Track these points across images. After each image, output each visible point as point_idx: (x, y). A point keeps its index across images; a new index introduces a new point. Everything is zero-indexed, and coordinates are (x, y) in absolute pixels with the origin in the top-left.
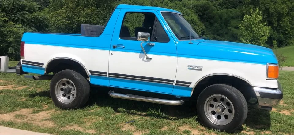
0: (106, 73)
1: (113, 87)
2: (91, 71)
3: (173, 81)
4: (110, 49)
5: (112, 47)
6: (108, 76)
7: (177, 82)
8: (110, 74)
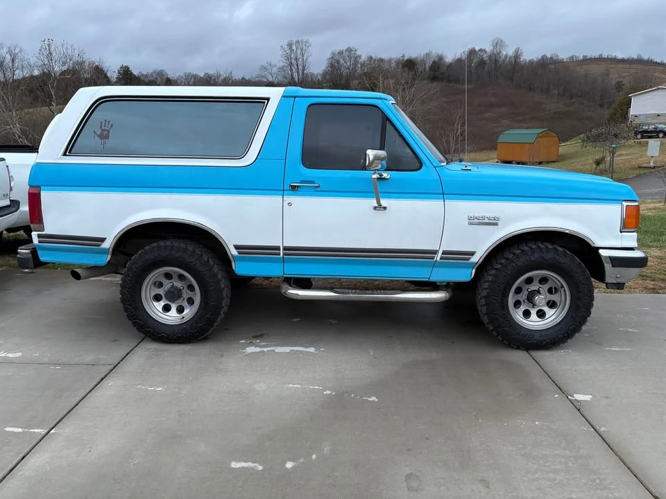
0: (278, 248)
1: (291, 278)
2: (237, 247)
3: (435, 252)
4: (283, 192)
5: (287, 187)
6: (282, 255)
7: (444, 253)
8: (286, 249)
